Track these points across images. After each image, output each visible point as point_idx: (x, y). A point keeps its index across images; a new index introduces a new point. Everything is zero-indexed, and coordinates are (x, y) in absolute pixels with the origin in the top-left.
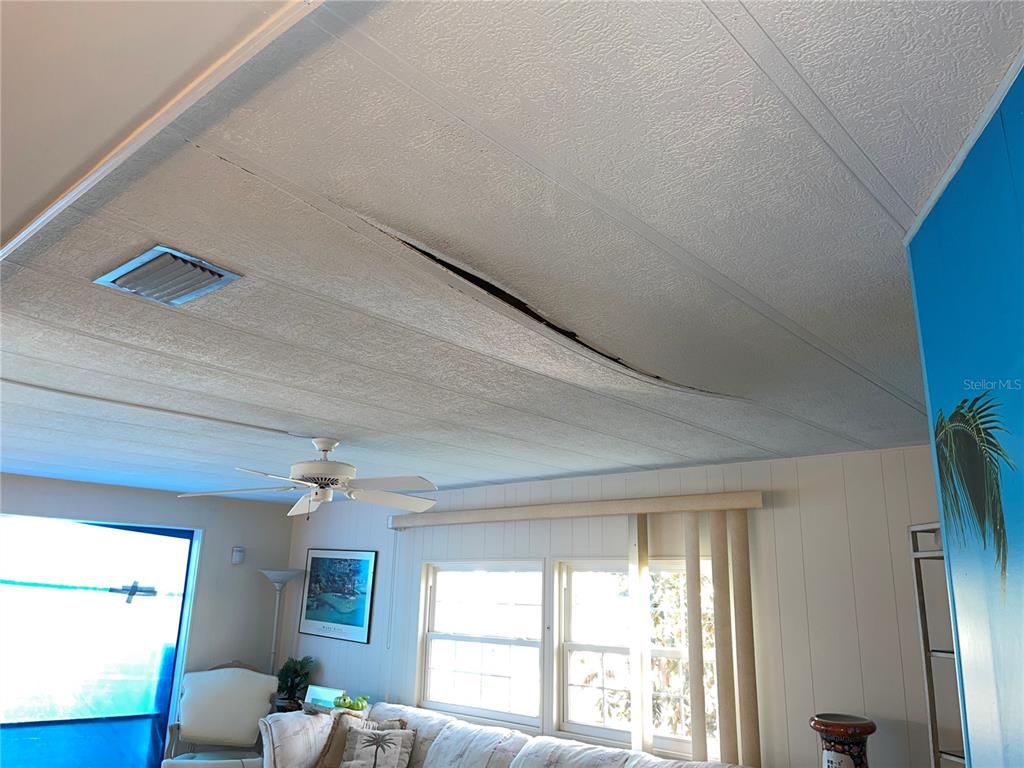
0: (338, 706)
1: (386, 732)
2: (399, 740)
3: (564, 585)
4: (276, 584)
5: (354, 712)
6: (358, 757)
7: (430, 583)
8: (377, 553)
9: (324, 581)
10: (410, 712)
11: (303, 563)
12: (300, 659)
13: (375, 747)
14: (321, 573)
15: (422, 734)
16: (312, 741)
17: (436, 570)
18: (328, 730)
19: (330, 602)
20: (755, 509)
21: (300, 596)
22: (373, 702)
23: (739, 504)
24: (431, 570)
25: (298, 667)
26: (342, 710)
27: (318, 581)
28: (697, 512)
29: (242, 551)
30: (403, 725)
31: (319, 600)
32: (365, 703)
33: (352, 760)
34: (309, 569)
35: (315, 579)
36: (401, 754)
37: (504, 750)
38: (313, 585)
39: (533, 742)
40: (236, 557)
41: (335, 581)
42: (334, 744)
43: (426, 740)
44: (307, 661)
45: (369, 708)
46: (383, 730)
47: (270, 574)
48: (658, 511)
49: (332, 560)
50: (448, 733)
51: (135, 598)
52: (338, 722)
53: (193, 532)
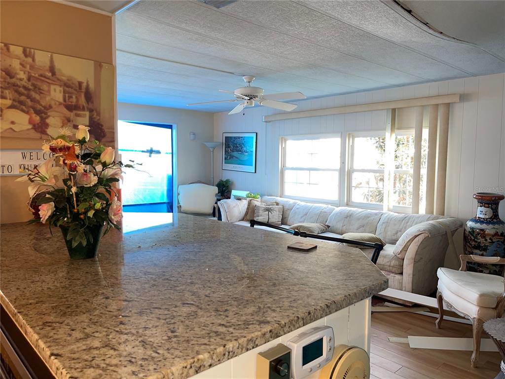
0: (249, 197)
1: (271, 206)
2: (277, 209)
3: (351, 144)
4: (211, 149)
5: (255, 199)
6: (261, 215)
7: (283, 146)
8: (257, 133)
9: (232, 147)
10: (279, 199)
11: (221, 139)
12: (225, 180)
13: (267, 212)
15: (286, 208)
16: (241, 210)
17: (285, 140)
18: (246, 206)
20: (455, 103)
21: (221, 154)
22: (262, 196)
23: (447, 101)
24: (284, 140)
25: (225, 183)
26: (251, 199)
27: (229, 147)
28: (423, 106)
29: (194, 134)
30: (277, 204)
31: (230, 155)
32: (259, 196)
33: (258, 216)
34: (224, 142)
35: (227, 146)
36: (279, 214)
37: (325, 212)
38: (227, 149)
39: (338, 209)
40: (192, 137)
42: (250, 211)
43: (288, 209)
44: (228, 181)
45: (261, 198)
46: (269, 206)
47: (208, 144)
48: (402, 107)
49: (235, 137)
50: (298, 206)
51: (152, 155)
52: (250, 203)
53: (172, 126)
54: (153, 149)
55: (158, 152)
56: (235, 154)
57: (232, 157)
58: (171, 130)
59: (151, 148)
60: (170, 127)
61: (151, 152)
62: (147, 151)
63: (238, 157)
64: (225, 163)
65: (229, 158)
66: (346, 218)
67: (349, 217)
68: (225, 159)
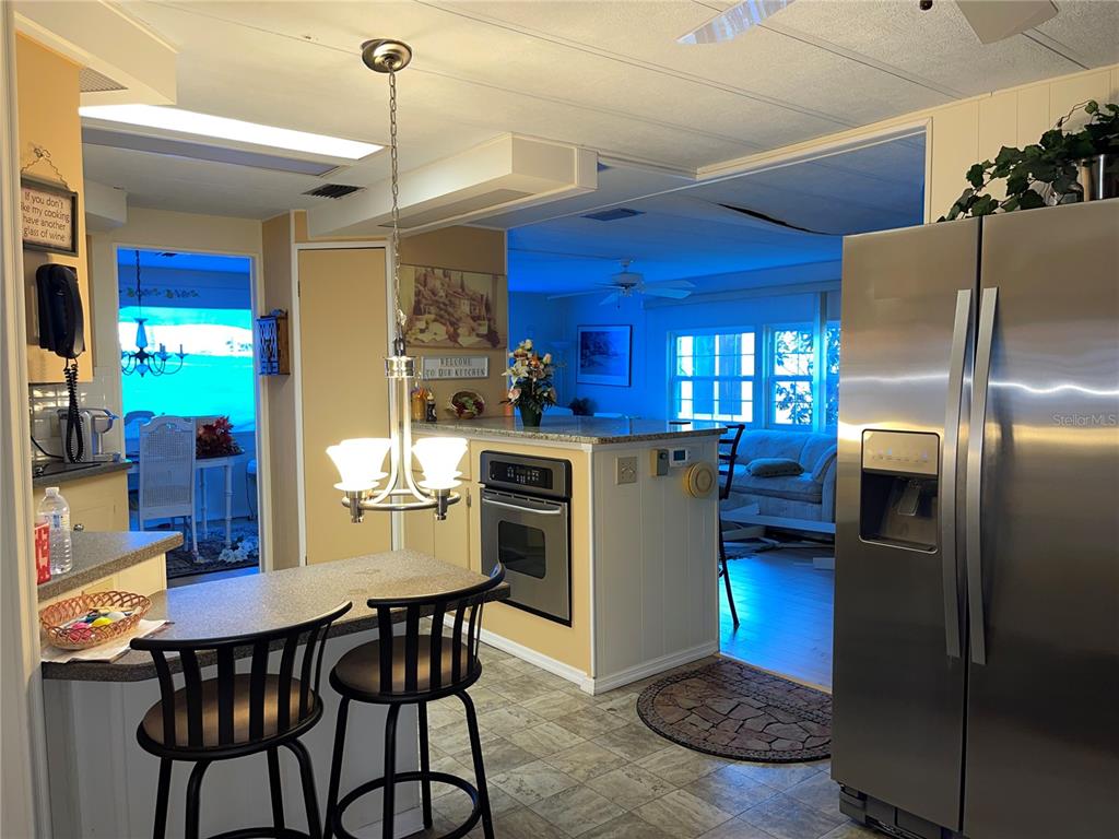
3: (769, 341)
4: (560, 352)
7: (673, 345)
8: (631, 326)
9: (592, 347)
11: (574, 336)
12: (583, 399)
14: (590, 342)
17: (677, 336)
19: (598, 361)
24: (673, 337)
25: (582, 403)
27: (588, 348)
31: (590, 361)
34: (580, 340)
35: (584, 346)
38: (584, 350)
41: (601, 347)
47: (555, 344)
49: (595, 332)
56: (597, 358)
57: (592, 363)
63: (602, 363)
64: (581, 373)
65: (588, 366)
68: (582, 366)
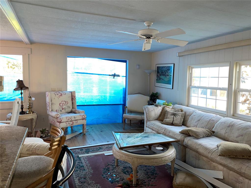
0: (164, 105)
1: (177, 112)
2: (180, 115)
3: (238, 70)
4: (148, 74)
5: (168, 106)
6: (168, 118)
7: (190, 72)
8: (174, 64)
9: (160, 72)
10: (184, 108)
11: (155, 68)
12: (155, 93)
13: (173, 116)
14: (160, 71)
15: (187, 114)
16: (156, 113)
17: (192, 68)
18: (160, 111)
19: (162, 78)
21: (154, 77)
24: (190, 68)
25: (155, 95)
26: (164, 106)
27: (159, 73)
29: (139, 65)
30: (182, 111)
31: (159, 78)
32: (171, 104)
33: (167, 119)
34: (156, 70)
35: (158, 72)
36: (181, 118)
37: (213, 120)
38: (158, 74)
39: (223, 119)
40: (138, 67)
41: (163, 73)
42: (162, 114)
44: (157, 93)
45: (172, 106)
46: (176, 112)
47: (147, 71)
49: (162, 67)
50: (195, 114)
51: (115, 77)
52: (163, 109)
53: (126, 61)
54: (116, 74)
55: (118, 76)
56: (162, 77)
57: (160, 79)
58: (125, 63)
59: (115, 73)
60: (125, 61)
61: (114, 75)
62: (112, 75)
63: (164, 79)
64: (156, 82)
65: (159, 80)
66: (229, 127)
67: (231, 126)
68: (157, 80)
